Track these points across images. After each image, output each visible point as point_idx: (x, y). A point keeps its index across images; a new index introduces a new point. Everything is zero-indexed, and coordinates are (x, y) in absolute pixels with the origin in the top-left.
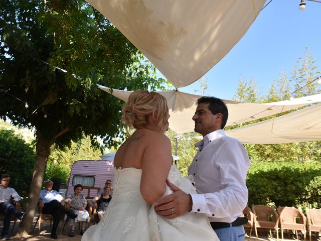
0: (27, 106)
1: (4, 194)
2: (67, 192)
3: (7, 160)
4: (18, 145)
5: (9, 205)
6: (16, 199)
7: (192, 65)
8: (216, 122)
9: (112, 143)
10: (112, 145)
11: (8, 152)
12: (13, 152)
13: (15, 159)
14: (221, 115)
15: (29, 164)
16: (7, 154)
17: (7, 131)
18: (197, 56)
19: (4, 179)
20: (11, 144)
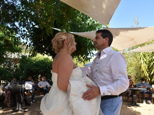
0: (44, 47)
1: (44, 84)
3: (47, 70)
5: (45, 88)
6: (48, 86)
7: (104, 12)
8: (105, 43)
11: (47, 67)
12: (49, 67)
14: (108, 39)
16: (46, 68)
17: (46, 58)
18: (104, 6)
19: (43, 78)
20: (47, 63)
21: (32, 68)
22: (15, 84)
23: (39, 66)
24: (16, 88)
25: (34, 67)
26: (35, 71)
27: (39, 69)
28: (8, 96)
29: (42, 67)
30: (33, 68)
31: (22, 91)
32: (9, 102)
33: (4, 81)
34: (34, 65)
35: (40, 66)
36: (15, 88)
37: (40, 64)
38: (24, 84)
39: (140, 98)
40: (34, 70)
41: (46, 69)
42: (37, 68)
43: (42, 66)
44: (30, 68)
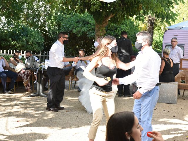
22: (32, 62)
23: (89, 25)
24: (34, 67)
26: (81, 34)
27: (88, 31)
28: (26, 77)
29: (93, 27)
30: (78, 29)
31: (42, 71)
32: (29, 85)
33: (25, 53)
34: (79, 22)
35: (91, 24)
36: (32, 67)
38: (44, 63)
40: (79, 32)
42: (85, 29)
44: (71, 29)
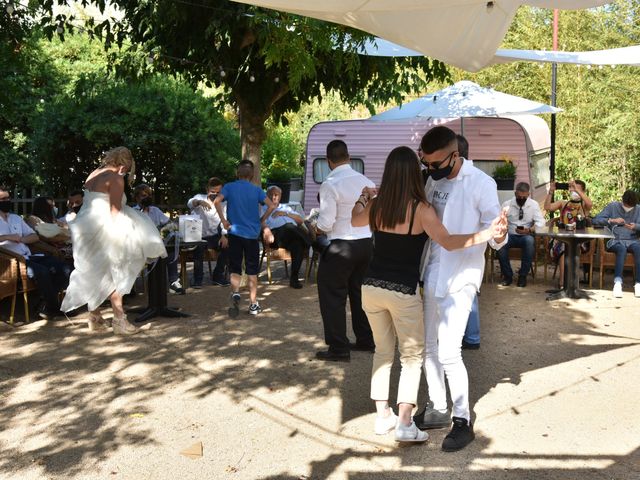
2: (303, 197)
4: (183, 102)
9: (388, 92)
10: (391, 96)
11: (167, 120)
12: (177, 118)
13: (184, 133)
15: (213, 140)
21: (88, 127)
23: (126, 118)
25: (95, 122)
29: (138, 121)
30: (95, 127)
35: (129, 114)
37: (126, 105)
39: (601, 267)
41: (162, 131)
42: (116, 128)
43: (140, 116)
44: (72, 128)
